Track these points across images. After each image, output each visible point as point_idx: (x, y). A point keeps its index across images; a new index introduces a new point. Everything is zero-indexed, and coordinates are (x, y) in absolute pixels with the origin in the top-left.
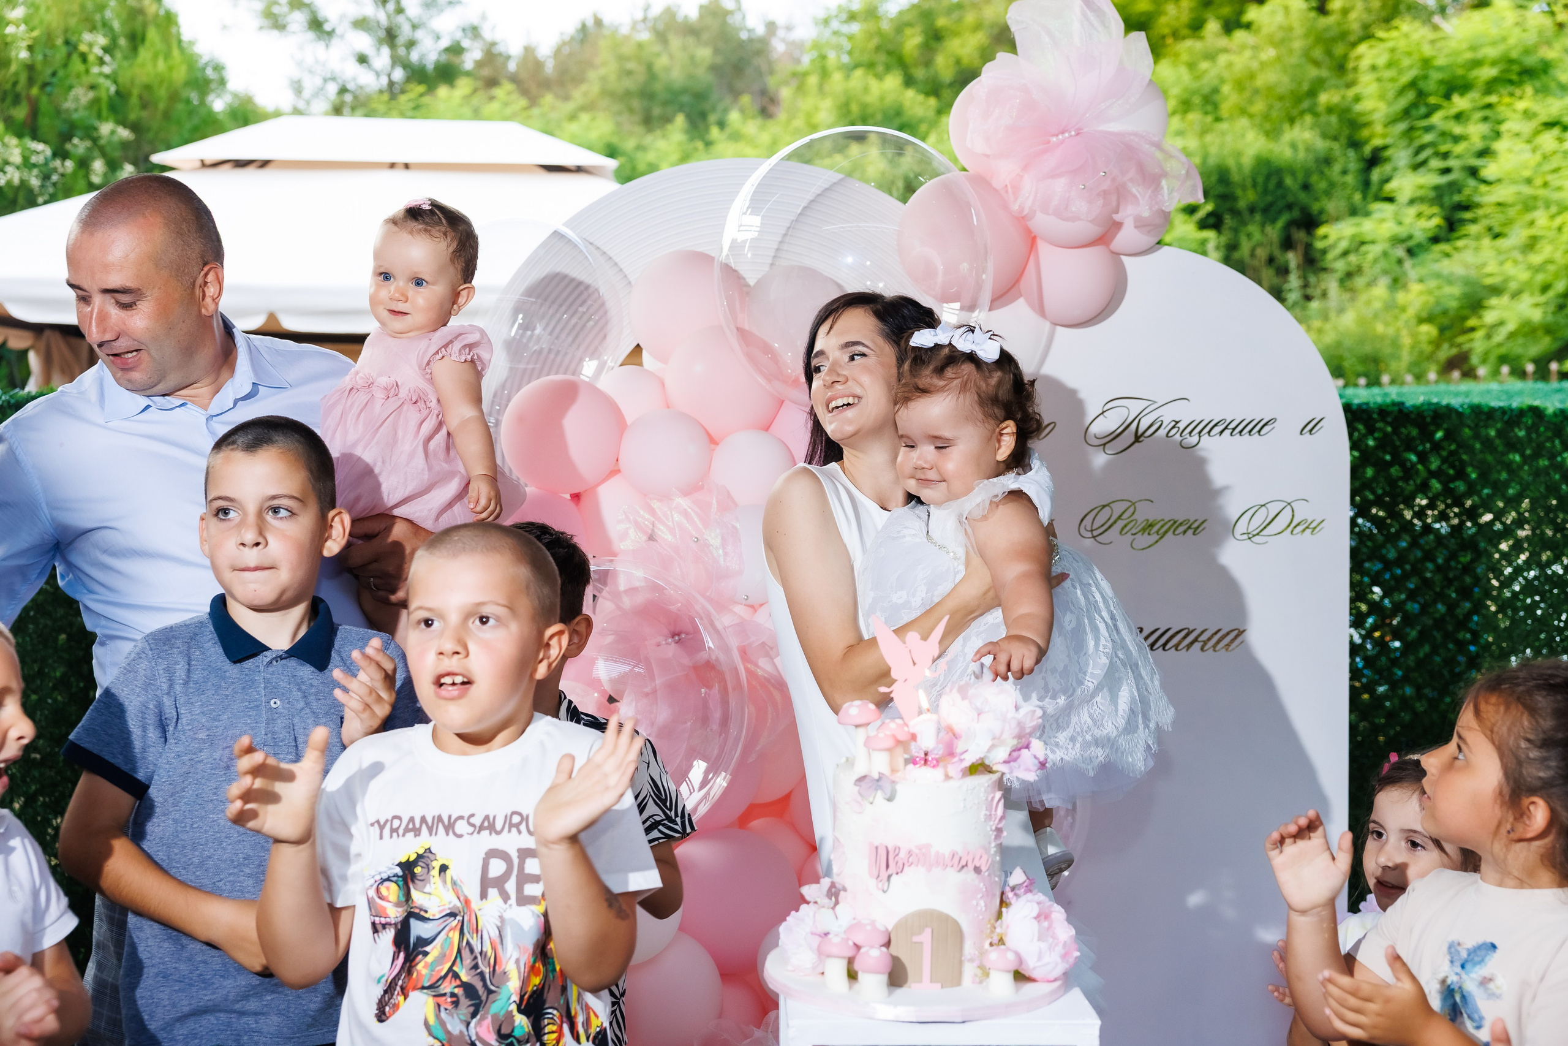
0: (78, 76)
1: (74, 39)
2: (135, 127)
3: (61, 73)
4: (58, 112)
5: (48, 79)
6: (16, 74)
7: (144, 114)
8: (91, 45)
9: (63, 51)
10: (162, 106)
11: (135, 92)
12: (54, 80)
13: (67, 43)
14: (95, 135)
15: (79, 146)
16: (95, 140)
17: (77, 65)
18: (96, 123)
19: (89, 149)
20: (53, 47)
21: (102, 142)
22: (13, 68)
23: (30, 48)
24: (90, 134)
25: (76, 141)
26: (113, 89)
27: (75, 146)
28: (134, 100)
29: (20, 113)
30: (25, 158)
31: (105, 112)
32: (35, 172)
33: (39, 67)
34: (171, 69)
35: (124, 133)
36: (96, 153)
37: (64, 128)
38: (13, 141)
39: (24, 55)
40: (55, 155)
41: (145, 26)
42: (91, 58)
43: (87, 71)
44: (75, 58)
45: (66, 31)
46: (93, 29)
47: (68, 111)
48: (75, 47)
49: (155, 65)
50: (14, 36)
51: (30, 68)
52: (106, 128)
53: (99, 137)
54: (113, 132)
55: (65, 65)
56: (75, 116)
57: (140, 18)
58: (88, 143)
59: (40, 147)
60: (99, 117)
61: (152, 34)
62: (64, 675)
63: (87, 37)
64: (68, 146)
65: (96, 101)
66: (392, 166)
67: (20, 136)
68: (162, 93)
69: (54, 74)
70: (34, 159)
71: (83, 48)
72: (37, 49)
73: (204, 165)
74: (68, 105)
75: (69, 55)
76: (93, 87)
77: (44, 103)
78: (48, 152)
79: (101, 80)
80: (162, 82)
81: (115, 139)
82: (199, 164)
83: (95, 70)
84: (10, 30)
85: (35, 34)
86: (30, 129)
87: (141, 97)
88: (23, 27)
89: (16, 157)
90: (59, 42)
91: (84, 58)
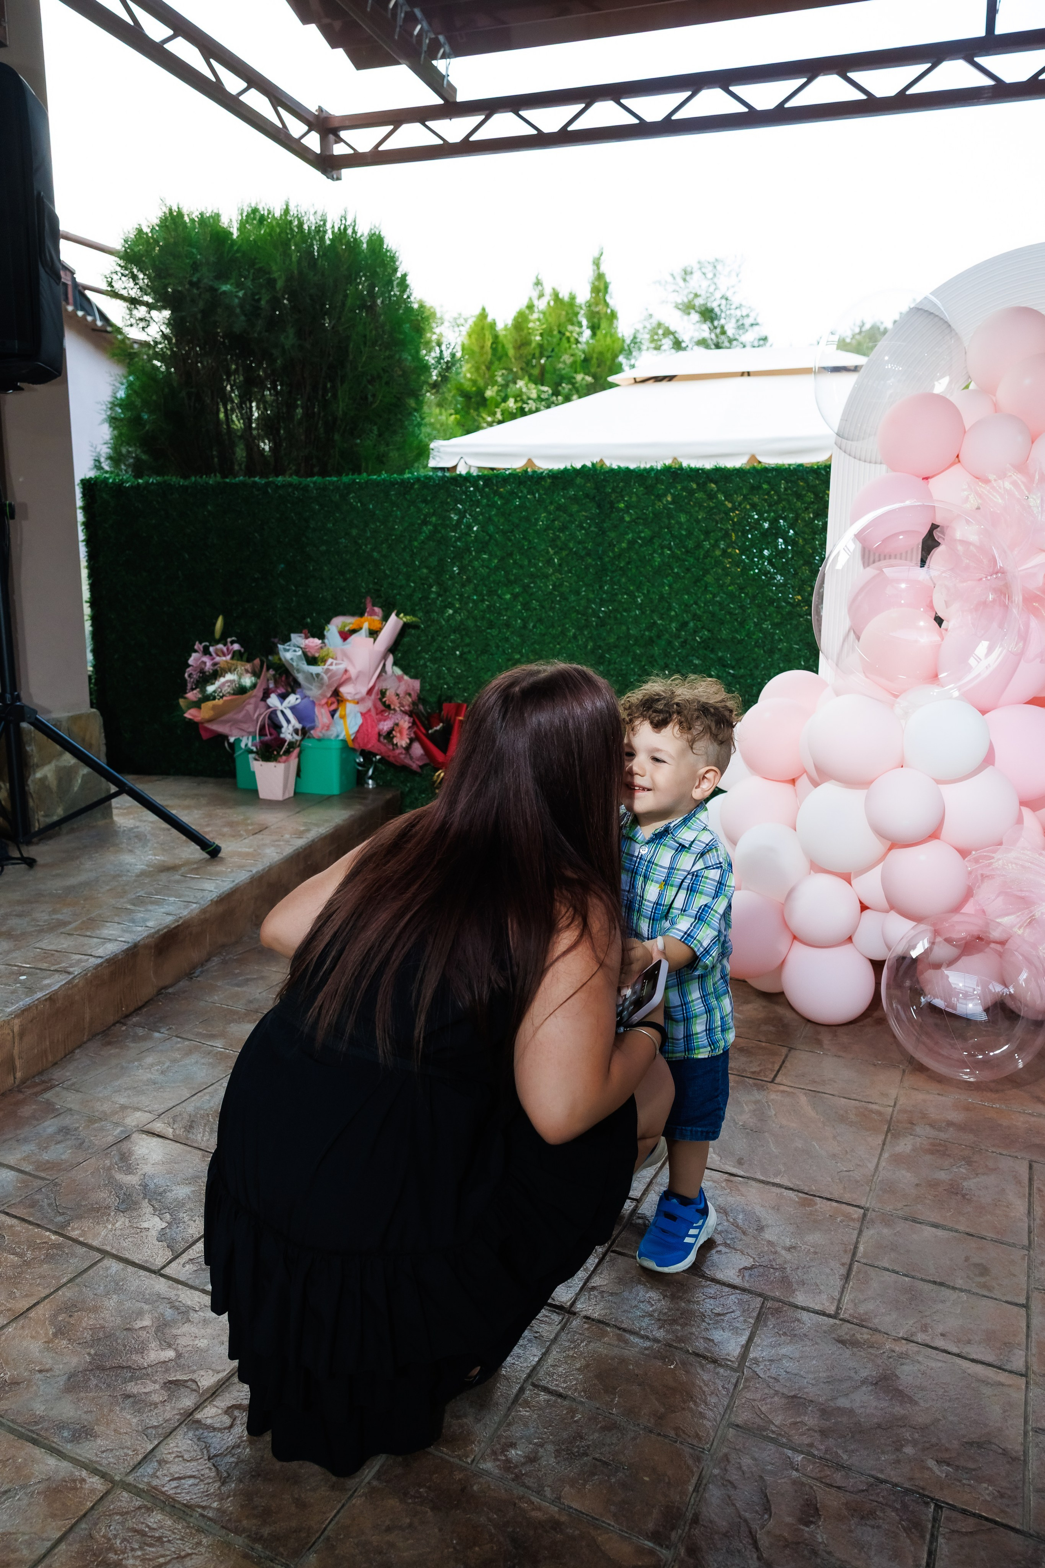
0: (566, 349)
1: (563, 330)
2: (594, 376)
3: (556, 350)
4: (555, 370)
5: (549, 354)
6: (534, 348)
7: (599, 370)
8: (571, 332)
9: (558, 336)
10: (608, 363)
11: (595, 356)
12: (553, 354)
13: (560, 332)
14: (574, 381)
15: (566, 387)
16: (573, 384)
17: (565, 344)
18: (575, 375)
19: (570, 390)
20: (552, 336)
21: (577, 385)
22: (533, 345)
23: (541, 335)
24: (571, 381)
25: (564, 385)
26: (583, 356)
27: (564, 388)
28: (594, 361)
29: (536, 372)
30: (539, 397)
31: (578, 370)
32: (543, 403)
33: (545, 345)
34: (613, 342)
35: (589, 379)
36: (574, 392)
37: (558, 380)
38: (533, 386)
39: (538, 338)
40: (553, 394)
41: (600, 319)
42: (572, 340)
43: (570, 347)
44: (564, 340)
45: (559, 326)
46: (573, 324)
47: (560, 370)
48: (564, 334)
49: (605, 341)
50: (533, 329)
51: (541, 346)
52: (579, 377)
53: (576, 383)
54: (583, 379)
55: (559, 344)
56: (563, 372)
57: (597, 316)
58: (570, 386)
59: (545, 388)
60: (576, 372)
61: (604, 324)
62: (574, 634)
63: (570, 328)
64: (560, 388)
65: (574, 362)
66: (743, 374)
67: (536, 384)
68: (609, 355)
69: (553, 350)
70: (543, 396)
71: (568, 334)
72: (545, 336)
73: (636, 381)
74: (561, 366)
75: (561, 339)
76: (572, 355)
77: (548, 368)
78: (550, 392)
79: (577, 351)
80: (608, 350)
81: (584, 382)
82: (633, 381)
83: (574, 346)
84: (531, 325)
85: (544, 326)
86: (540, 380)
87: (597, 359)
88: (538, 323)
89: (534, 395)
90: (555, 332)
91: (568, 339)
